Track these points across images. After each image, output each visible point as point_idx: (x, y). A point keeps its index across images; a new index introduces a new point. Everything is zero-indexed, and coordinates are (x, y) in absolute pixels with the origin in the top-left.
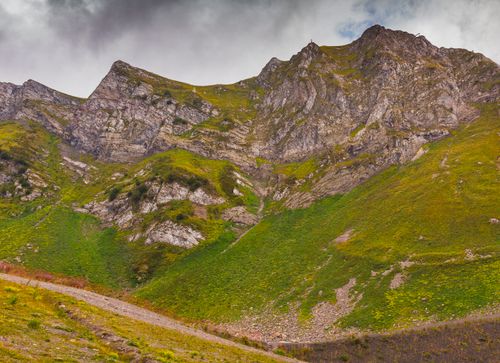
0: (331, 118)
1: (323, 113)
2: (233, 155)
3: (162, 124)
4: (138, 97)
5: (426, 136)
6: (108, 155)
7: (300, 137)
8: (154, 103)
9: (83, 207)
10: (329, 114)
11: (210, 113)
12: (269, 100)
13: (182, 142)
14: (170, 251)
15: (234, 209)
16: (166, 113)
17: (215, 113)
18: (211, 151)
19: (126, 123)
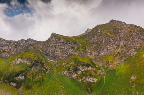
0: (110, 45)
1: (107, 43)
2: (89, 55)
3: (69, 49)
4: (61, 42)
5: (134, 49)
6: (59, 58)
7: (103, 50)
8: (66, 44)
9: (62, 73)
10: (109, 44)
11: (79, 45)
12: (92, 40)
13: (76, 53)
14: (92, 84)
15: (99, 71)
16: (69, 46)
17: (80, 44)
18: (84, 55)
19: (60, 49)
